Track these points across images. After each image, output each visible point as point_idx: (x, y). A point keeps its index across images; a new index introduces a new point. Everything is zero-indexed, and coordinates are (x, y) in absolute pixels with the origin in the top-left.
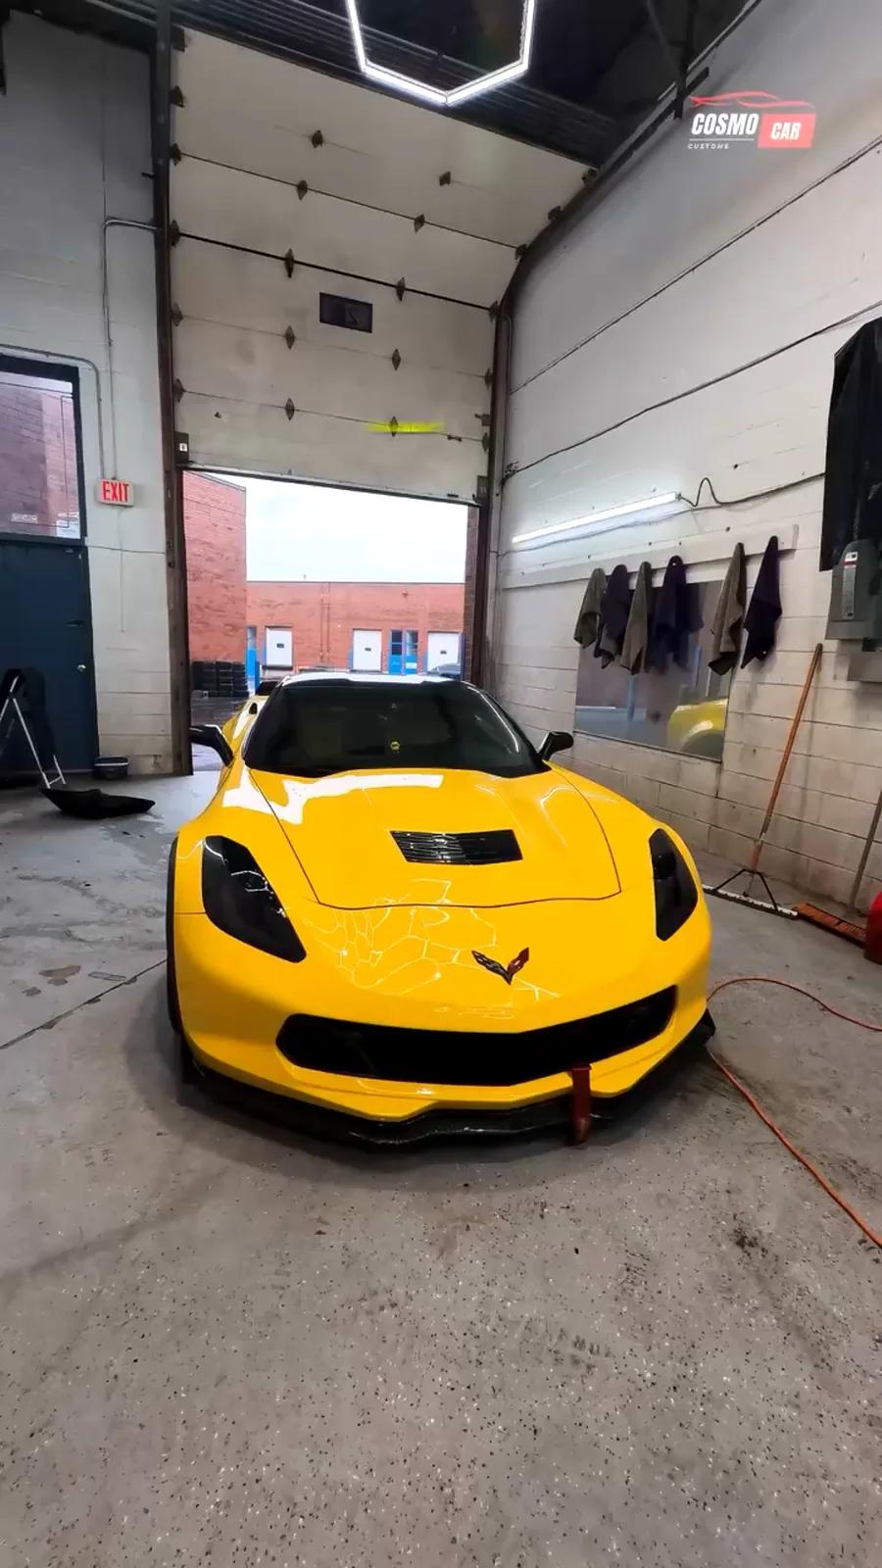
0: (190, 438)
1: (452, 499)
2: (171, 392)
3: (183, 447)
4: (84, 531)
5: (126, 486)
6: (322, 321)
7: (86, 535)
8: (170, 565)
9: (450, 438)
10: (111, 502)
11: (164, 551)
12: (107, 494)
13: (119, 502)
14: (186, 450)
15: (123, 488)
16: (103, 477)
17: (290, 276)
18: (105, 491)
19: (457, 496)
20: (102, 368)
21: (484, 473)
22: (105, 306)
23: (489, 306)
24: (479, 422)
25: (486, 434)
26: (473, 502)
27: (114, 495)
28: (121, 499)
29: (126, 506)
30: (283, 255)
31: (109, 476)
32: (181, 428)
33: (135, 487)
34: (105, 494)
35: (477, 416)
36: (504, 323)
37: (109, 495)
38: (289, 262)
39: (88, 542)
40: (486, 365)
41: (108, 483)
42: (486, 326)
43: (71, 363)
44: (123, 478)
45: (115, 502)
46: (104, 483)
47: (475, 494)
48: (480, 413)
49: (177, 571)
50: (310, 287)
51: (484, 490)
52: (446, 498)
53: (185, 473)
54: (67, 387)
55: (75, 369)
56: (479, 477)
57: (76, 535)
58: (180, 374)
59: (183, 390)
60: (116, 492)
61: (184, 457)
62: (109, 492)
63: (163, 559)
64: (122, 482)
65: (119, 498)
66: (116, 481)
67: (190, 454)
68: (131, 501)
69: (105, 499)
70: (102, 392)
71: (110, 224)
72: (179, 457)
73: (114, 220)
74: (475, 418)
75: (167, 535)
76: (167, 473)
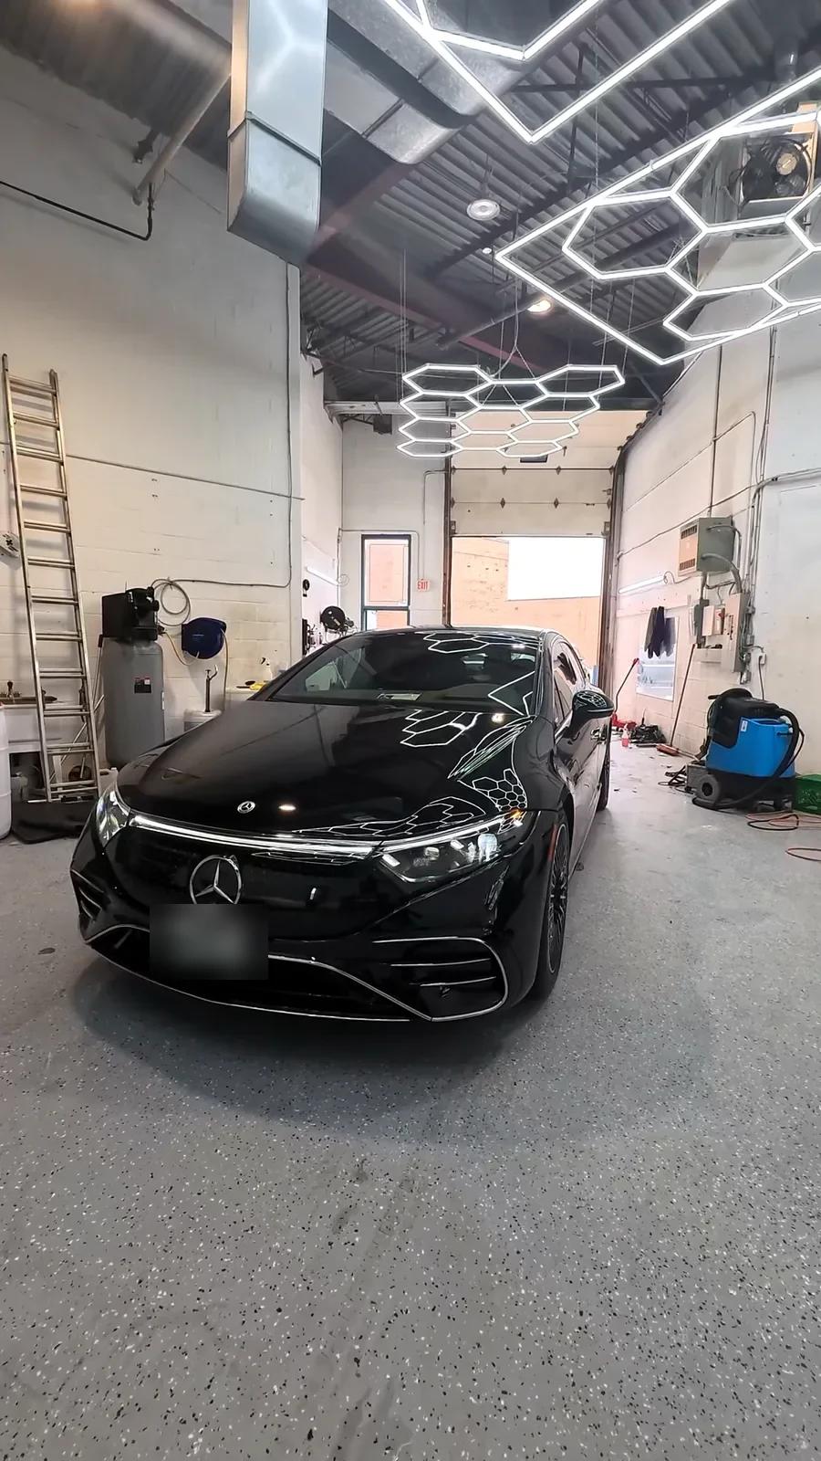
0: (456, 520)
1: (591, 535)
2: (449, 503)
3: (453, 528)
4: (409, 604)
5: (427, 582)
8: (444, 615)
9: (588, 504)
10: (420, 589)
14: (454, 530)
16: (419, 579)
18: (418, 585)
21: (609, 520)
22: (424, 507)
24: (606, 493)
25: (609, 501)
29: (427, 591)
31: (421, 578)
32: (451, 520)
33: (431, 582)
37: (420, 587)
41: (420, 581)
42: (610, 477)
43: (408, 532)
46: (418, 582)
47: (604, 531)
48: (607, 489)
51: (608, 529)
52: (587, 536)
53: (453, 539)
54: (406, 542)
55: (410, 536)
56: (605, 523)
57: (406, 605)
58: (453, 495)
59: (454, 502)
60: (423, 585)
61: (453, 532)
62: (420, 585)
63: (441, 613)
64: (425, 581)
65: (424, 588)
66: (423, 581)
67: (456, 531)
68: (428, 589)
69: (418, 588)
70: (420, 533)
71: (428, 474)
72: (451, 534)
73: (429, 472)
74: (604, 492)
75: (443, 602)
76: (445, 574)
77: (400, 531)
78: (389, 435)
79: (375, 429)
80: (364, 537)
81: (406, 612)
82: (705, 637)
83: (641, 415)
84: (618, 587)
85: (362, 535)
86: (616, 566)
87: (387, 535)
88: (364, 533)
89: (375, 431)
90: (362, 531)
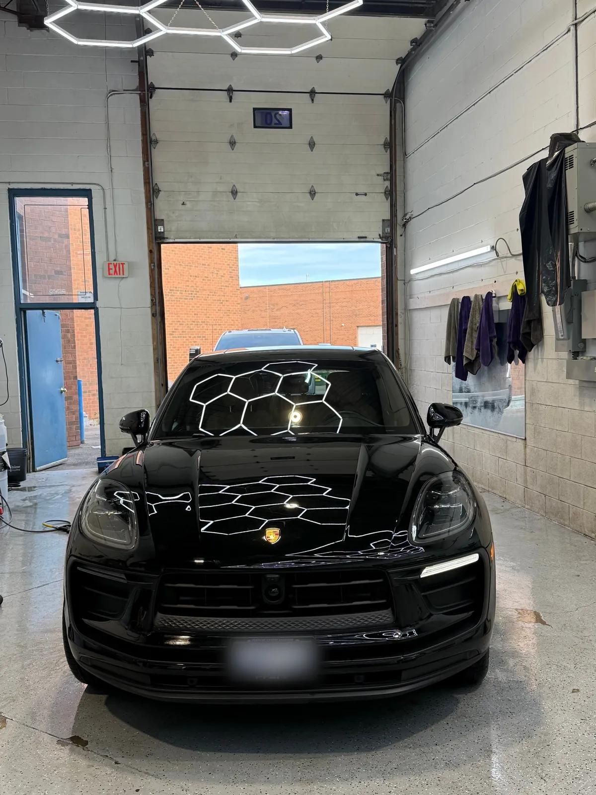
0: (165, 222)
1: (362, 239)
2: (152, 191)
3: (160, 229)
4: (95, 297)
5: (123, 264)
6: (255, 127)
7: (97, 300)
8: (153, 315)
9: (357, 194)
10: (113, 276)
11: (150, 306)
12: (111, 271)
13: (118, 276)
14: (162, 231)
15: (121, 266)
16: (108, 260)
17: (231, 101)
18: (109, 269)
19: (366, 237)
20: (106, 188)
21: (387, 216)
22: (109, 148)
23: (383, 93)
24: (381, 178)
25: (387, 187)
26: (381, 241)
27: (115, 271)
28: (120, 274)
29: (123, 278)
30: (226, 88)
31: (112, 258)
32: (158, 215)
33: (129, 263)
34: (109, 271)
35: (378, 175)
36: (398, 105)
37: (112, 272)
38: (230, 90)
39: (99, 304)
40: (384, 135)
41: (111, 264)
42: (384, 107)
43: (87, 187)
44: (121, 259)
45: (116, 276)
46: (109, 264)
47: (381, 233)
48: (381, 172)
49: (159, 318)
50: (245, 105)
51: (388, 230)
52: (358, 240)
53: (162, 245)
54: (84, 201)
55: (90, 190)
56: (383, 220)
57: (91, 300)
58: (157, 180)
59: (159, 191)
60: (117, 269)
61: (161, 235)
62: (112, 269)
63: (149, 312)
64: (120, 263)
65: (118, 273)
66: (117, 262)
67: (165, 232)
68: (126, 274)
69: (109, 274)
70: (107, 203)
71: (111, 95)
72: (158, 235)
73: (113, 92)
74: (377, 177)
75: (151, 295)
76: (151, 252)
77: (72, 184)
80: (13, 193)
81: (92, 311)
82: (584, 341)
83: (415, 26)
84: (407, 266)
85: (10, 190)
86: (401, 235)
87: (51, 189)
88: (12, 186)
89: (21, 24)
90: (9, 183)
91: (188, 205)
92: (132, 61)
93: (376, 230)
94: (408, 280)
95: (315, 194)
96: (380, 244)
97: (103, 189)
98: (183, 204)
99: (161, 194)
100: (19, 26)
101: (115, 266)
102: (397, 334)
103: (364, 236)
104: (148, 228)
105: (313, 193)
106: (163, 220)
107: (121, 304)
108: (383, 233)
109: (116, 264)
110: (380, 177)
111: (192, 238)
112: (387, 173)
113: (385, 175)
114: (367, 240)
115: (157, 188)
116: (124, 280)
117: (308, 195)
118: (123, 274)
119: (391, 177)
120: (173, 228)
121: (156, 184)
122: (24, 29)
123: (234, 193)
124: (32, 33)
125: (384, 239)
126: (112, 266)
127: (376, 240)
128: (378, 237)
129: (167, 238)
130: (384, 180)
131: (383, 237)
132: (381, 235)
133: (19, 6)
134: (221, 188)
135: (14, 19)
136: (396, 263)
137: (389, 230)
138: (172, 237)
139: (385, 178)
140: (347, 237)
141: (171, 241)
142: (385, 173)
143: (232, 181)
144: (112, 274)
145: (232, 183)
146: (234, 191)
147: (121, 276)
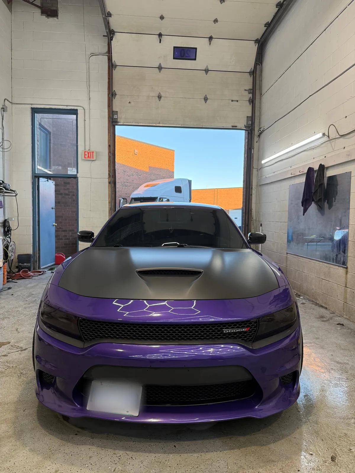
0: (119, 113)
1: (234, 128)
2: (112, 95)
3: (115, 117)
4: (77, 172)
5: (93, 152)
6: (174, 58)
7: (78, 173)
8: (110, 182)
9: (232, 101)
10: (87, 159)
11: (107, 177)
12: (86, 156)
13: (90, 159)
14: (117, 118)
15: (92, 153)
16: (85, 150)
17: (160, 42)
18: (85, 155)
19: (236, 126)
20: (86, 108)
21: (250, 115)
24: (247, 93)
25: (250, 97)
26: (245, 128)
28: (91, 158)
29: (93, 160)
30: (157, 34)
31: (87, 149)
32: (114, 109)
33: (96, 152)
35: (245, 90)
36: (258, 66)
37: (87, 156)
38: (160, 36)
39: (78, 175)
40: (250, 67)
41: (86, 152)
43: (75, 108)
44: (92, 149)
45: (89, 159)
46: (85, 152)
47: (246, 124)
48: (247, 88)
49: (113, 185)
52: (231, 128)
53: (116, 126)
54: (74, 117)
55: (77, 110)
56: (247, 117)
57: (75, 173)
58: (115, 88)
59: (116, 94)
60: (89, 155)
61: (116, 120)
62: (86, 155)
63: (107, 181)
64: (91, 151)
65: (90, 158)
66: (89, 151)
67: (118, 119)
68: (94, 159)
69: (85, 158)
70: (86, 117)
71: (92, 56)
72: (114, 120)
73: (93, 55)
74: (244, 91)
75: (109, 171)
76: (109, 146)
77: (67, 106)
78: (55, 19)
79: (43, 13)
80: (34, 111)
84: (260, 159)
85: (32, 109)
86: (257, 142)
87: (55, 109)
88: (33, 106)
89: (42, 14)
90: (32, 104)
91: (132, 103)
92: (104, 36)
93: (243, 123)
94: (260, 168)
95: (207, 99)
96: (244, 131)
97: (84, 109)
98: (130, 103)
99: (117, 96)
100: (41, 15)
101: (88, 153)
102: (251, 200)
103: (235, 125)
104: (109, 132)
105: (206, 99)
106: (117, 111)
107: (91, 175)
108: (247, 124)
109: (89, 152)
110: (247, 91)
111: (134, 122)
112: (251, 89)
113: (250, 90)
114: (237, 128)
115: (115, 92)
116: (93, 162)
117: (203, 100)
118: (93, 158)
119: (253, 91)
120: (123, 117)
121: (114, 91)
122: (44, 17)
123: (160, 97)
124: (48, 19)
125: (247, 128)
126: (86, 153)
127: (242, 128)
128: (244, 126)
129: (119, 122)
130: (249, 93)
131: (246, 127)
132: (246, 125)
133: (42, 4)
134: (152, 94)
135: (38, 11)
136: (253, 158)
137: (251, 123)
138: (122, 122)
139: (249, 92)
140: (225, 126)
141: (121, 124)
142: (249, 89)
143: (159, 90)
144: (86, 158)
145: (159, 92)
146: (160, 96)
147: (92, 159)
